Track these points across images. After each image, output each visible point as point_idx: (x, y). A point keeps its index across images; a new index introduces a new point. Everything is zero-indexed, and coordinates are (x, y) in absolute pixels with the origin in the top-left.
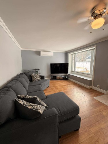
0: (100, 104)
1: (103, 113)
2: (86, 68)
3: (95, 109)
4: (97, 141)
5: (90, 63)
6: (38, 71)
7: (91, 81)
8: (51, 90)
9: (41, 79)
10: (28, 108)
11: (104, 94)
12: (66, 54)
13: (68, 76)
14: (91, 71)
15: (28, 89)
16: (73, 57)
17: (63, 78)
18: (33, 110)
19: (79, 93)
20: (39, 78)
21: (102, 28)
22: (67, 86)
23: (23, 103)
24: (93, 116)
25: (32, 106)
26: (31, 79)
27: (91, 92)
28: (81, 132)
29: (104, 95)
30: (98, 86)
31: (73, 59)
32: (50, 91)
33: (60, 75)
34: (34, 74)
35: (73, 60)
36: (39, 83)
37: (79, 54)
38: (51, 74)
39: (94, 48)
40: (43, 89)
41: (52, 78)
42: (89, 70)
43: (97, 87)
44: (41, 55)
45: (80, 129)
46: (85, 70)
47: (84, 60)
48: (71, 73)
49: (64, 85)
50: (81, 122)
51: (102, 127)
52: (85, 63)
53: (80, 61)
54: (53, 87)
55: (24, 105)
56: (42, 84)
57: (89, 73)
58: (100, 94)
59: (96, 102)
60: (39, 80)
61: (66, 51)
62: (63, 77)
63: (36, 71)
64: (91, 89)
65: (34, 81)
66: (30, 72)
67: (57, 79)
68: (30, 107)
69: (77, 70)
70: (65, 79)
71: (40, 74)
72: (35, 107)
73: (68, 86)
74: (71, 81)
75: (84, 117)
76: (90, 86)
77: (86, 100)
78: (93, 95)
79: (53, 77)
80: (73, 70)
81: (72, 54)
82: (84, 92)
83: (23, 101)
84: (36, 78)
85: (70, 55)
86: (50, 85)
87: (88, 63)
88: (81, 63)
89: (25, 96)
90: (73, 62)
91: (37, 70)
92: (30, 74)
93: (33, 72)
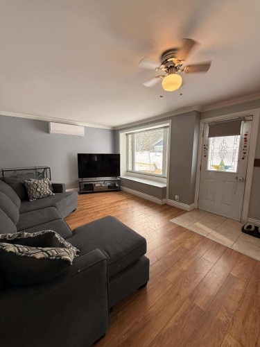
0: (180, 229)
1: (186, 245)
2: (154, 164)
3: (173, 241)
4: (178, 294)
5: (161, 154)
6: (43, 173)
7: (164, 189)
8: (81, 218)
9: (54, 192)
10: (34, 258)
11: (186, 211)
12: (115, 133)
13: (119, 182)
14: (163, 170)
15: (20, 219)
16: (130, 140)
17: (109, 187)
18: (49, 259)
19: (143, 216)
20: (48, 191)
21: (179, 92)
22: (118, 204)
23: (19, 250)
24: (170, 253)
25: (46, 252)
26: (24, 193)
27: (165, 210)
28: (151, 287)
29: (186, 214)
30: (177, 197)
31: (130, 144)
32: (79, 218)
33: (103, 181)
34: (33, 180)
35: (130, 147)
36: (49, 201)
37: (140, 134)
38: (80, 180)
39: (168, 124)
40: (63, 215)
41: (83, 188)
42: (160, 167)
43: (175, 200)
44: (51, 132)
45: (149, 283)
46: (154, 168)
47: (150, 149)
48: (127, 175)
49: (111, 202)
50: (151, 269)
51: (185, 268)
52: (153, 154)
53: (143, 150)
54: (86, 211)
55: (22, 253)
56: (57, 204)
57: (161, 173)
58: (180, 212)
59: (174, 227)
60: (49, 195)
61: (114, 127)
62: (108, 184)
63: (39, 174)
64: (166, 205)
65: (33, 198)
66: (22, 175)
67: (95, 189)
68: (39, 256)
69: (137, 169)
70: (115, 189)
71: (50, 180)
72: (52, 253)
73: (121, 203)
74: (126, 193)
75: (156, 260)
76: (164, 200)
77: (158, 227)
78: (169, 215)
79: (85, 185)
80: (130, 169)
81: (127, 134)
82: (154, 212)
83: (17, 245)
84: (38, 190)
85: (122, 135)
86: (78, 205)
87: (158, 154)
88: (146, 153)
89: (20, 235)
90: (130, 151)
91: (41, 171)
92: (20, 180)
93: (30, 176)
